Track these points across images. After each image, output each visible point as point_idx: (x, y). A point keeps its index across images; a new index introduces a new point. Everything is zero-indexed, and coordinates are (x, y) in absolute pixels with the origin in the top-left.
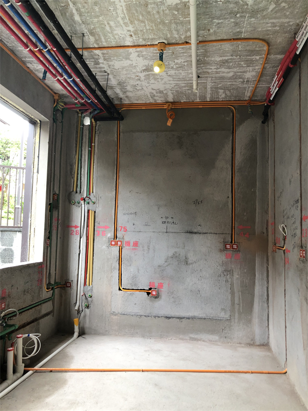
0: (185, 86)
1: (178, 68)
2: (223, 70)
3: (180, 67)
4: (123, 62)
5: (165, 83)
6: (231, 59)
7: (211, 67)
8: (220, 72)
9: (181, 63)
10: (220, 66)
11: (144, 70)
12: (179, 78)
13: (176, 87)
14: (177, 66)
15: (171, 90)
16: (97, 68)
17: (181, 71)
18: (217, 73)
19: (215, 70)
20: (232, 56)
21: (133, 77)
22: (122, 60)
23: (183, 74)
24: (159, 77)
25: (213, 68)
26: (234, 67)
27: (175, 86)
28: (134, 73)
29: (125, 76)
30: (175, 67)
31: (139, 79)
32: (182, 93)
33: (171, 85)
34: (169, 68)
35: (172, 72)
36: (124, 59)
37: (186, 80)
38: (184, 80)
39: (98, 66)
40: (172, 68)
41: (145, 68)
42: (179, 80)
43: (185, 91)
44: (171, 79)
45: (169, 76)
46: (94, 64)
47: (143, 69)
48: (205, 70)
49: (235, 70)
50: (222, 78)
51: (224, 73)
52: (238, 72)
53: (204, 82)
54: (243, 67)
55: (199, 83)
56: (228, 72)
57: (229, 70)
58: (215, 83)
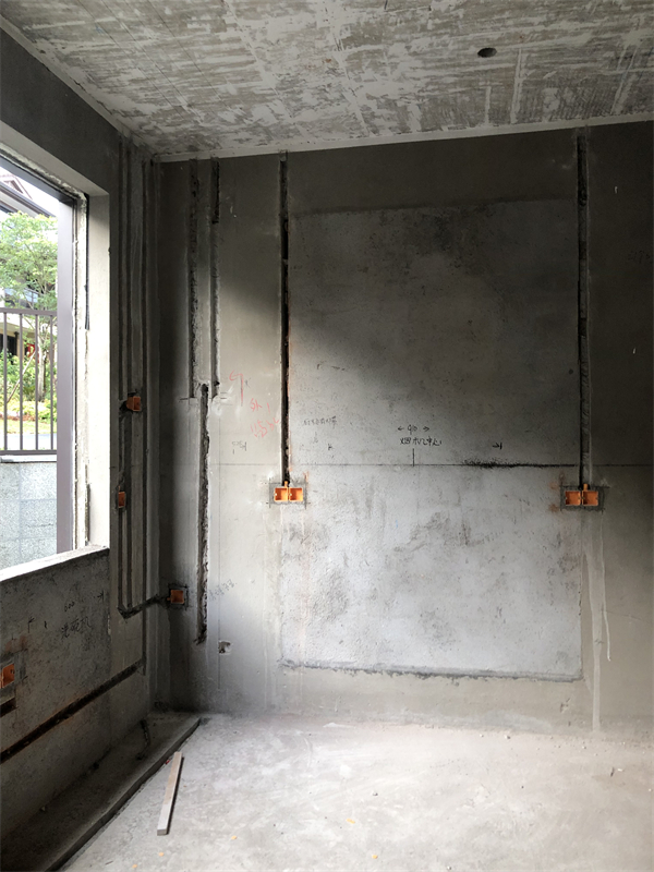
0: (455, 84)
1: (438, 27)
2: (564, 25)
3: (444, 25)
4: (287, 18)
5: (402, 78)
7: (531, 20)
8: (555, 31)
9: (447, 11)
10: (558, 14)
11: (348, 42)
12: (440, 60)
13: (430, 87)
14: (438, 21)
15: (418, 98)
16: (220, 42)
17: (446, 37)
18: (545, 35)
19: (542, 28)
21: (318, 63)
22: (287, 13)
23: (451, 47)
24: (385, 60)
25: (536, 20)
26: (598, 15)
27: (427, 84)
28: (321, 51)
29: (296, 62)
30: (430, 27)
31: (334, 70)
32: (445, 103)
33: (419, 83)
34: (413, 29)
35: (422, 43)
36: (291, 10)
37: (459, 65)
38: (454, 66)
39: (222, 36)
40: (424, 28)
41: (348, 34)
42: (442, 64)
43: (455, 99)
44: (419, 63)
45: (415, 54)
46: (213, 31)
47: (344, 36)
48: (512, 30)
49: (598, 23)
50: (559, 51)
51: (565, 33)
52: (605, 32)
53: (507, 69)
54: (620, 12)
55: (493, 71)
56: (576, 34)
57: (579, 25)
58: (537, 67)
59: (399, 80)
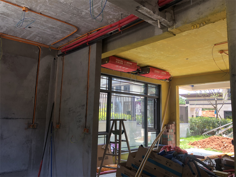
6: (56, 28)
7: (43, 27)
13: (13, 27)
19: (44, 29)
20: (58, 27)
24: (6, 19)
33: (10, 26)
34: (18, 18)
35: (18, 21)
41: (2, 13)
43: (16, 31)
44: (14, 23)
45: (15, 21)
48: (38, 27)
49: (54, 32)
50: (44, 33)
51: (47, 31)
52: (54, 34)
53: (32, 31)
54: (59, 32)
55: (29, 30)
56: (49, 32)
57: (51, 31)
58: (38, 33)
59: (6, 24)
